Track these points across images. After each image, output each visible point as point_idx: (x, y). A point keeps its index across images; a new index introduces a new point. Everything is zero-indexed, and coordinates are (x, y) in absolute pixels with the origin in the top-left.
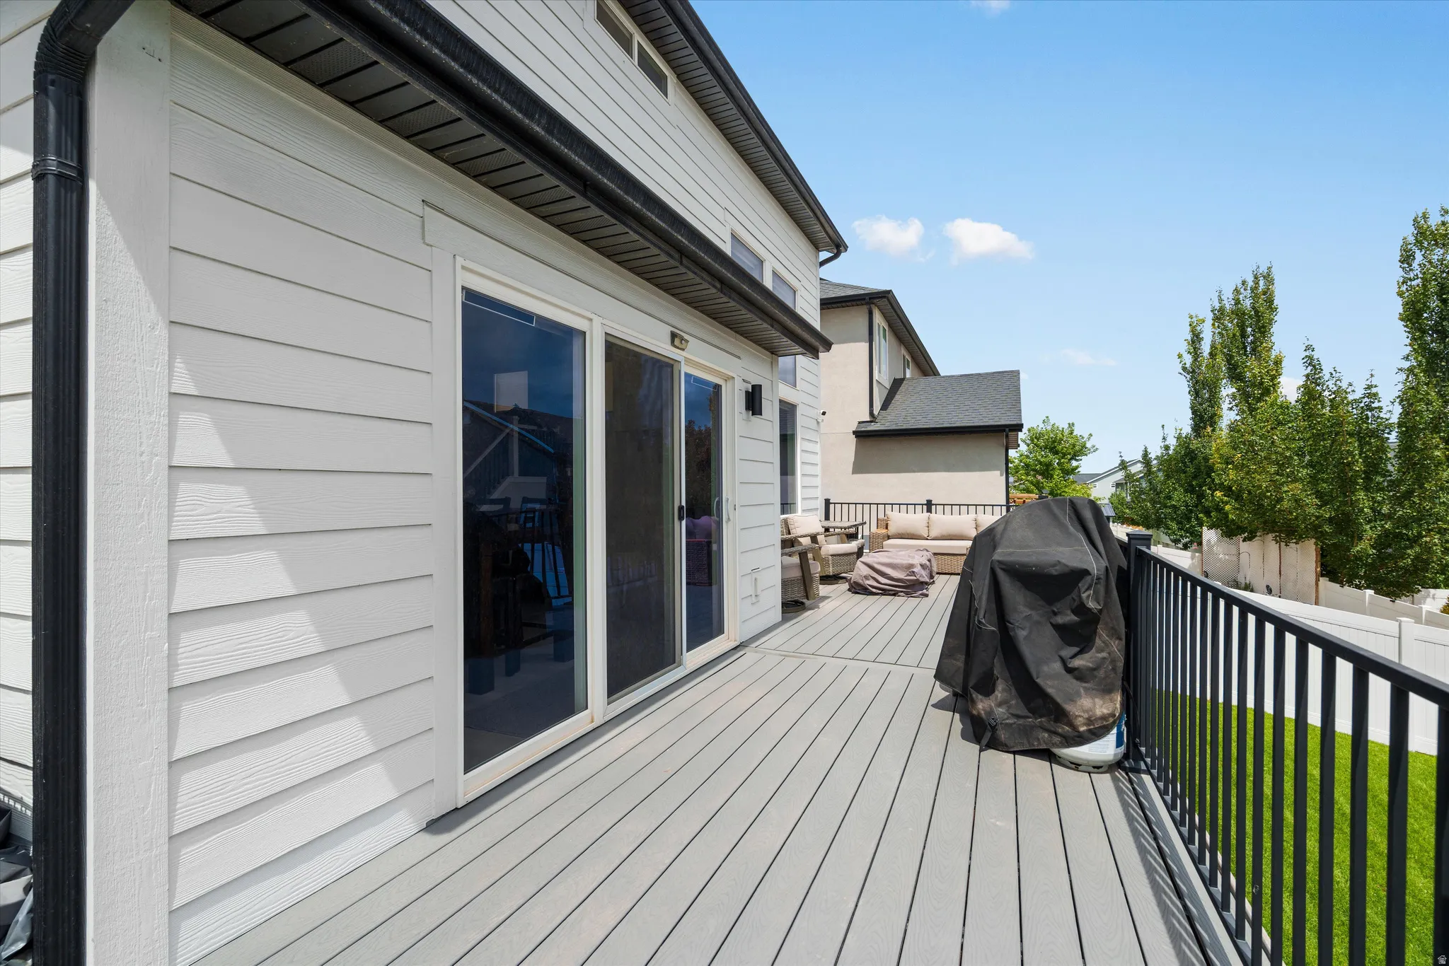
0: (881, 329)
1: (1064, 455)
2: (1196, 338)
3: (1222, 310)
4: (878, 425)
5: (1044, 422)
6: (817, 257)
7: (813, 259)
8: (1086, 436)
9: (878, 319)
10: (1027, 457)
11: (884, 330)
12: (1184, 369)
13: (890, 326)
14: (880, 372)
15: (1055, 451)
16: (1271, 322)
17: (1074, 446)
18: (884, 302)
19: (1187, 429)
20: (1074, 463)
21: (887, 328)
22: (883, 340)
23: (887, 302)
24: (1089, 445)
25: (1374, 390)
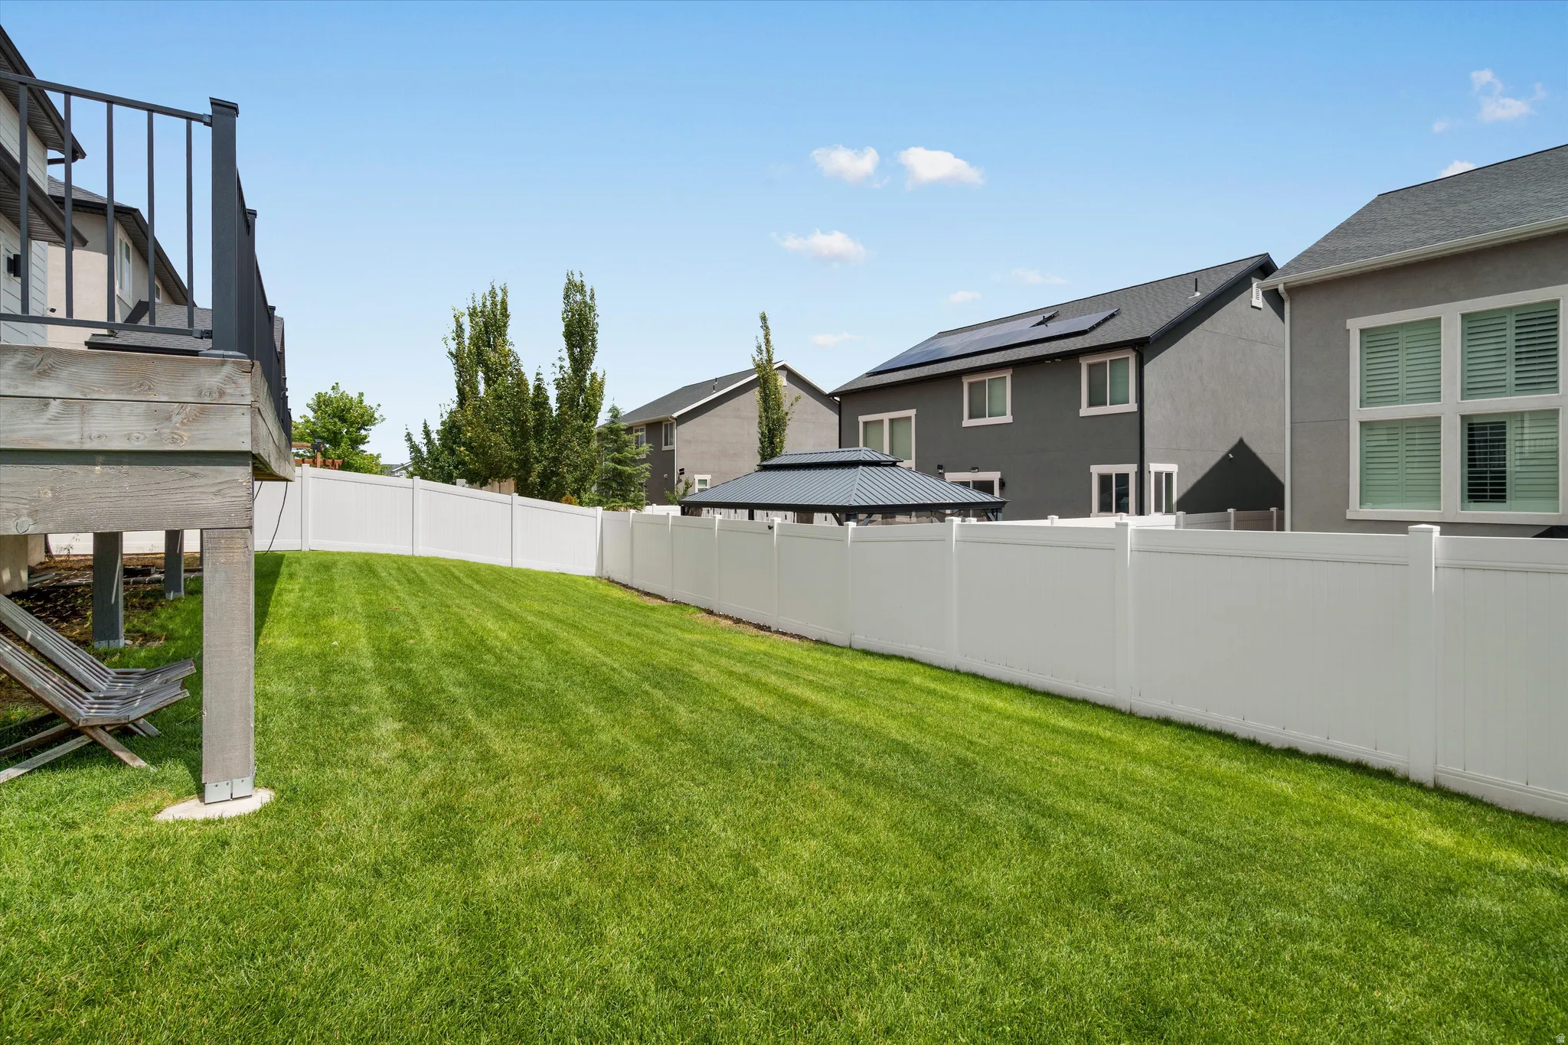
0: (124, 246)
1: (352, 424)
2: (460, 327)
3: (474, 308)
4: (118, 340)
5: (333, 388)
6: (45, 153)
7: (41, 156)
8: (374, 406)
9: (120, 235)
10: (314, 424)
11: (127, 247)
12: (451, 353)
13: (135, 244)
14: (121, 287)
15: (343, 420)
16: (505, 325)
17: (363, 415)
18: (128, 219)
19: (454, 406)
20: (363, 432)
21: (130, 246)
22: (125, 260)
23: (132, 220)
24: (376, 415)
25: (541, 377)
